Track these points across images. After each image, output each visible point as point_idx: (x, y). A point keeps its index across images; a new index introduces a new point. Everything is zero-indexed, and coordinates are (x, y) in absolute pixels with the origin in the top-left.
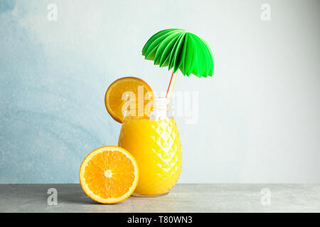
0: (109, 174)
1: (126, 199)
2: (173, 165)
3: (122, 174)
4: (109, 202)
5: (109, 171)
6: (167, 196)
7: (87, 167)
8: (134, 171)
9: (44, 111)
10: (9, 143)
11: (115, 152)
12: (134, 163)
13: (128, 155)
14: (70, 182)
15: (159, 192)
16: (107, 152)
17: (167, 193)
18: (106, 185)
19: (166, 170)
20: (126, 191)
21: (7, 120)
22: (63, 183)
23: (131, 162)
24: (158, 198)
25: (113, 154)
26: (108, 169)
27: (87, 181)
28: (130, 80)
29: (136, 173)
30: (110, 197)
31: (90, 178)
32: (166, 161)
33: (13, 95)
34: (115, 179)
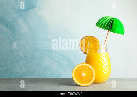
0: (84, 74)
1: (91, 84)
2: (108, 71)
3: (89, 74)
4: (84, 85)
5: (84, 73)
6: (105, 83)
7: (75, 72)
8: (93, 73)
9: (48, 49)
10: (34, 62)
11: (85, 66)
12: (93, 70)
13: (91, 67)
14: (59, 78)
15: (103, 82)
16: (82, 66)
17: (105, 82)
18: (83, 79)
19: (106, 73)
20: (91, 81)
21: (33, 52)
22: (56, 78)
23: (92, 70)
24: (102, 84)
25: (85, 67)
26: (83, 72)
27: (75, 77)
28: (90, 37)
29: (94, 74)
30: (85, 83)
31: (76, 76)
32: (106, 69)
33: (36, 43)
34: (86, 76)
